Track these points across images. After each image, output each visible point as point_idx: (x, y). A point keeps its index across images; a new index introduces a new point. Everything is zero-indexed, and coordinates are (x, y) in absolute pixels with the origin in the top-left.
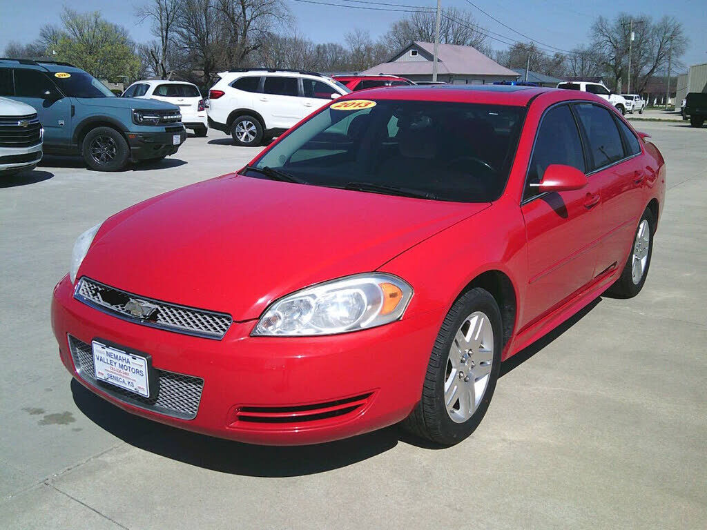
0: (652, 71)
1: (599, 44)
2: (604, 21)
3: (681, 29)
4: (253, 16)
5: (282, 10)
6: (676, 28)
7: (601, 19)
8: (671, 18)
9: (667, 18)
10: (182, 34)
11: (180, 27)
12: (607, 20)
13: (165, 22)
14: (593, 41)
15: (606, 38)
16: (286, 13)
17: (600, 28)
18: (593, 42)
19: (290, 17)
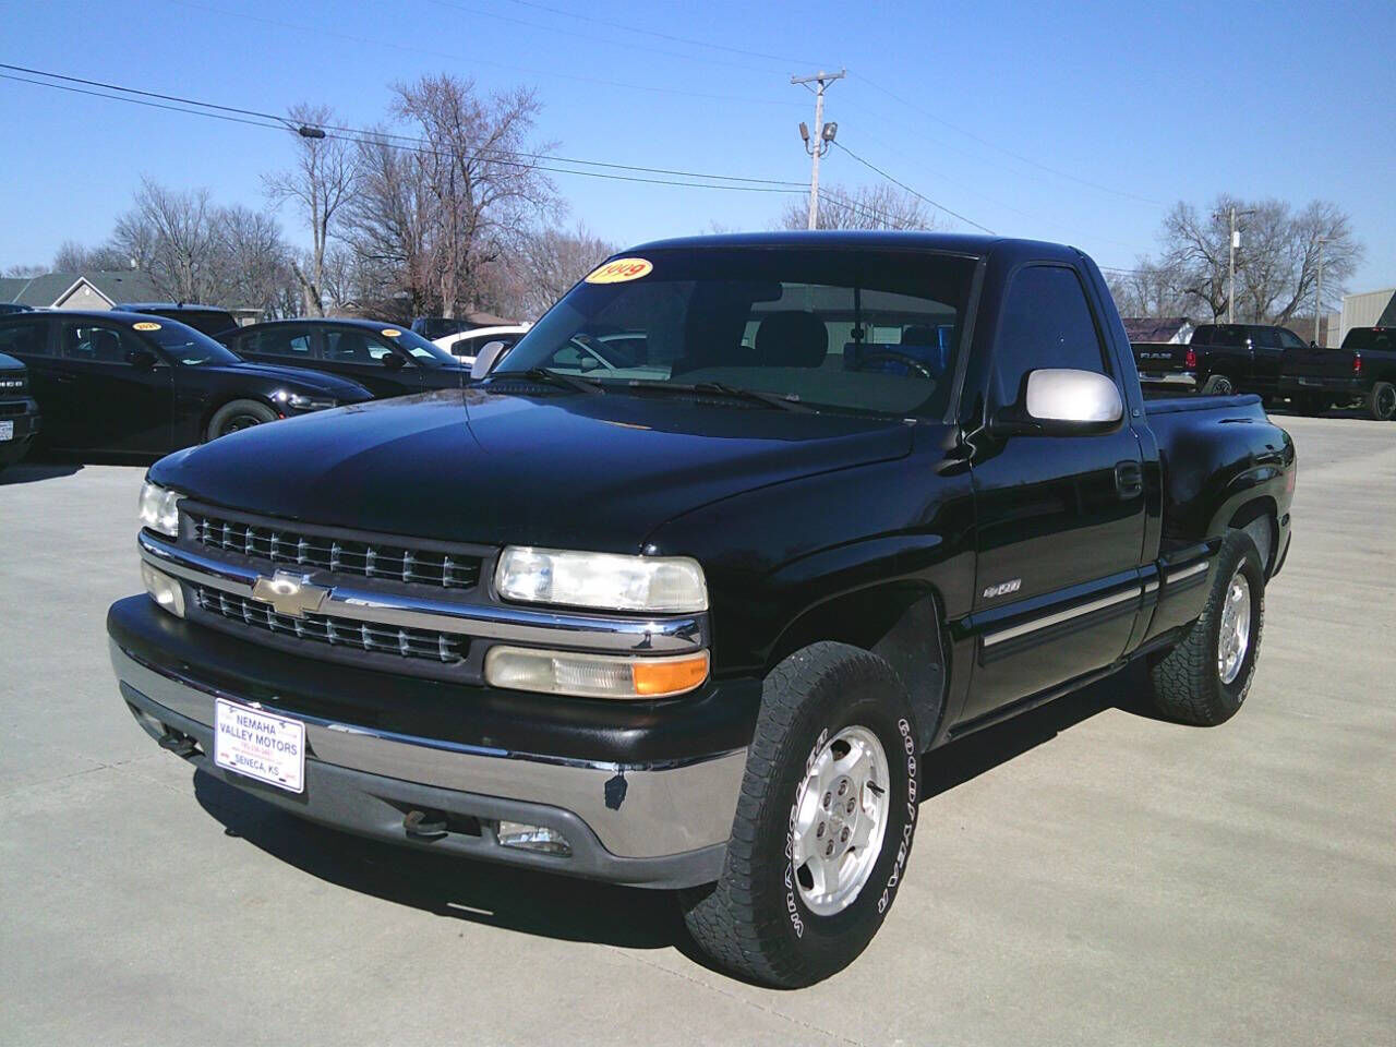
0: (1291, 308)
1: (1180, 254)
2: (1189, 210)
3: (1346, 227)
4: (486, 200)
5: (541, 189)
6: (1338, 224)
7: (1182, 207)
8: (1326, 207)
9: (1317, 206)
10: (371, 230)
11: (368, 218)
12: (1192, 208)
13: (321, 209)
14: (1167, 248)
15: (1191, 244)
16: (552, 195)
17: (1180, 224)
18: (1167, 250)
19: (559, 203)
